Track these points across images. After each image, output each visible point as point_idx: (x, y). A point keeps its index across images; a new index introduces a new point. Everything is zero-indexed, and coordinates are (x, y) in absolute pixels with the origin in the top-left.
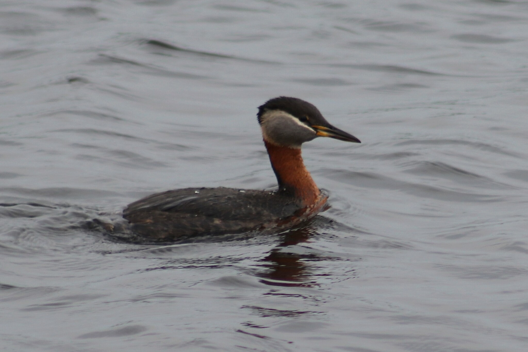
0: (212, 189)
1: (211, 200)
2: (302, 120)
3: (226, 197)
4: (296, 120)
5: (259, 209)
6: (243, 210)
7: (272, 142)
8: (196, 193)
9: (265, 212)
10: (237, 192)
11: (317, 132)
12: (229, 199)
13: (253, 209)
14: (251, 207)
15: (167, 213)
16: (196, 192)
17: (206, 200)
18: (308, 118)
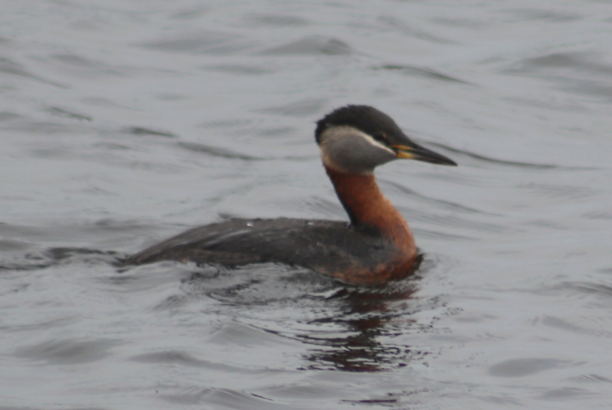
0: (270, 221)
1: (268, 235)
2: (378, 138)
3: (289, 232)
4: (370, 139)
5: (334, 247)
6: (311, 248)
7: (337, 168)
8: (249, 227)
9: (342, 253)
10: (303, 225)
11: (397, 153)
12: (293, 234)
13: (325, 247)
14: (322, 245)
15: (209, 252)
16: (249, 225)
17: (261, 235)
18: (384, 135)
